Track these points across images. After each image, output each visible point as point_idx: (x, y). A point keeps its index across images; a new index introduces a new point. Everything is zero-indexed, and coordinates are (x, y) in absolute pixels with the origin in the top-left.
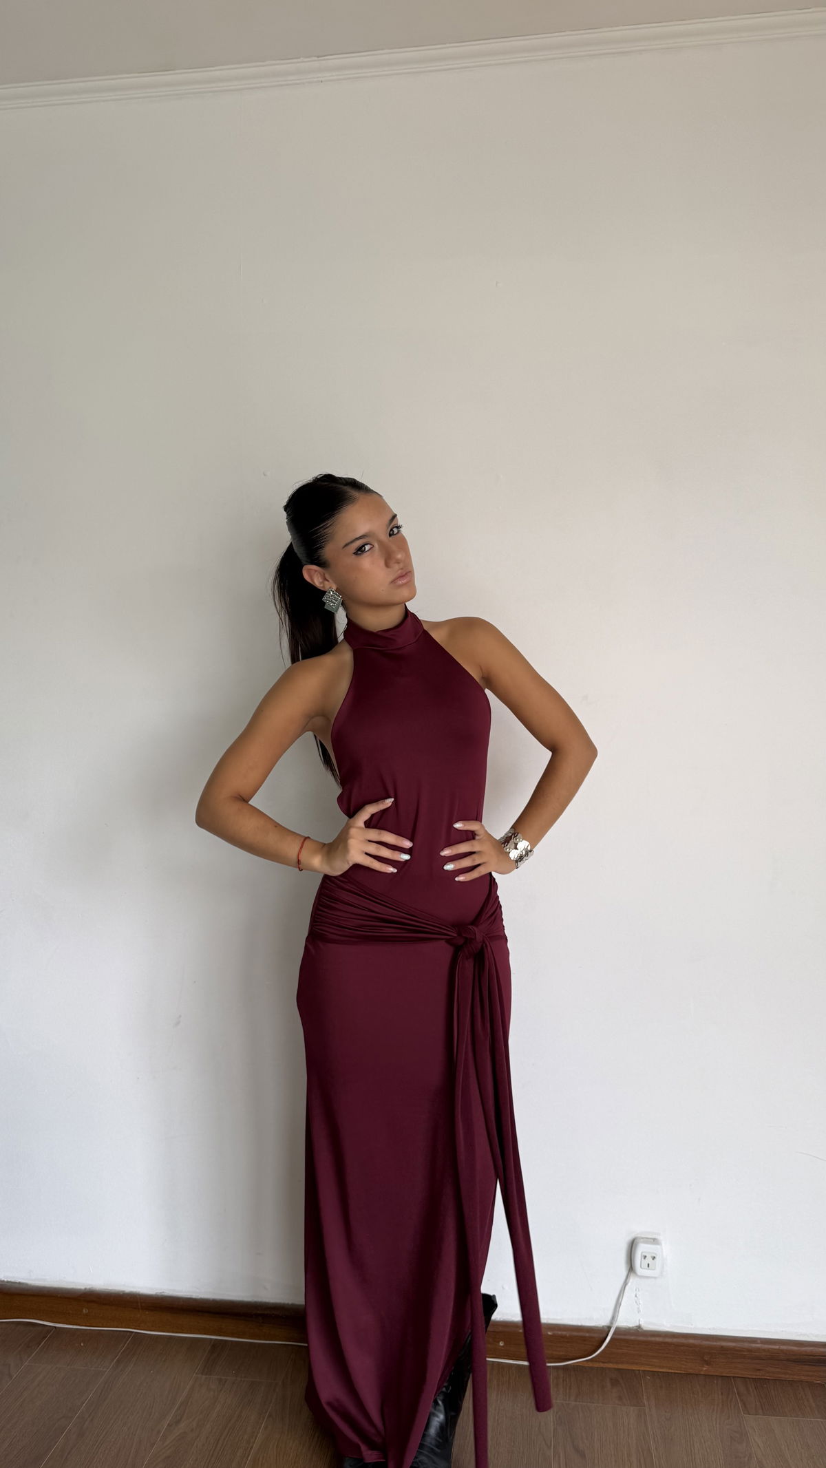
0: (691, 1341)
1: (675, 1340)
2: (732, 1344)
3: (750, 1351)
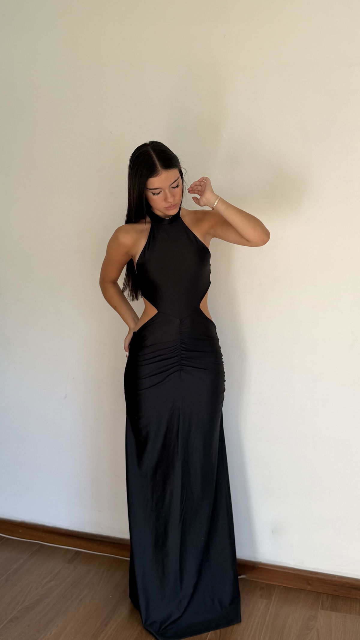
0: (303, 574)
1: (294, 572)
2: (322, 577)
3: (332, 581)
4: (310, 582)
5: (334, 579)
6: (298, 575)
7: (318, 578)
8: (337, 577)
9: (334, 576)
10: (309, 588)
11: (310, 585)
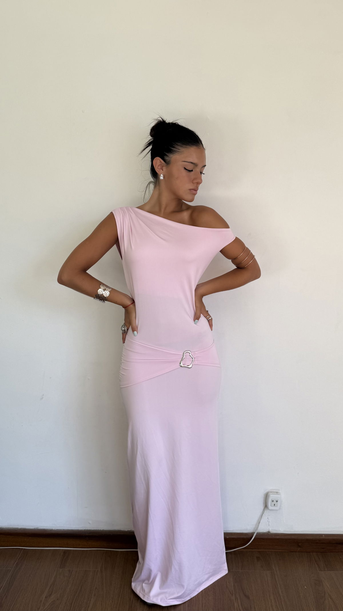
0: (293, 537)
2: (311, 538)
3: (320, 540)
4: (300, 544)
5: (321, 538)
6: (289, 539)
7: (307, 540)
8: (323, 536)
9: (321, 535)
10: (299, 549)
11: (299, 546)
